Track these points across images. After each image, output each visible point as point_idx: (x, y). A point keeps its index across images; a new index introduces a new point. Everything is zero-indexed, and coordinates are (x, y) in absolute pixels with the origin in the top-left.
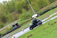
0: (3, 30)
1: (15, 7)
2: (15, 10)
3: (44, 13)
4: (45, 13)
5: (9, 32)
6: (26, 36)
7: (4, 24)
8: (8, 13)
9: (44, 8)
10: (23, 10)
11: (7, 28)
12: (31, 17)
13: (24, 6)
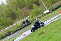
0: (12, 27)
1: (25, 3)
2: (25, 6)
3: (56, 9)
4: (58, 8)
5: (19, 30)
6: (37, 34)
7: (14, 21)
8: (18, 8)
9: (56, 3)
10: (34, 5)
11: (17, 25)
12: (42, 13)
13: (35, 2)
